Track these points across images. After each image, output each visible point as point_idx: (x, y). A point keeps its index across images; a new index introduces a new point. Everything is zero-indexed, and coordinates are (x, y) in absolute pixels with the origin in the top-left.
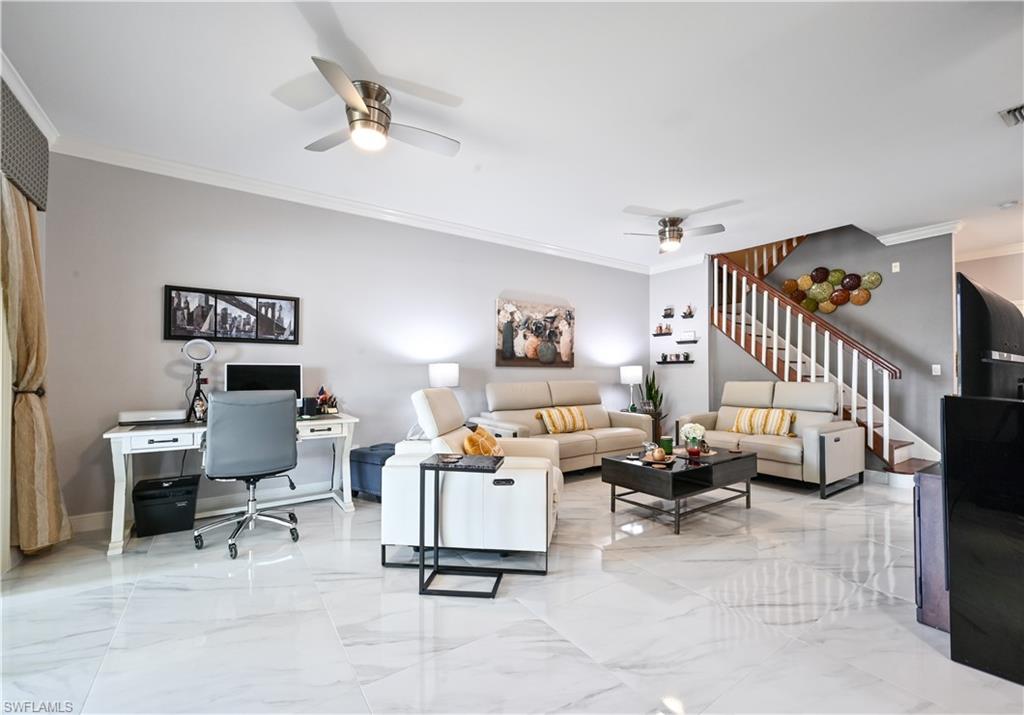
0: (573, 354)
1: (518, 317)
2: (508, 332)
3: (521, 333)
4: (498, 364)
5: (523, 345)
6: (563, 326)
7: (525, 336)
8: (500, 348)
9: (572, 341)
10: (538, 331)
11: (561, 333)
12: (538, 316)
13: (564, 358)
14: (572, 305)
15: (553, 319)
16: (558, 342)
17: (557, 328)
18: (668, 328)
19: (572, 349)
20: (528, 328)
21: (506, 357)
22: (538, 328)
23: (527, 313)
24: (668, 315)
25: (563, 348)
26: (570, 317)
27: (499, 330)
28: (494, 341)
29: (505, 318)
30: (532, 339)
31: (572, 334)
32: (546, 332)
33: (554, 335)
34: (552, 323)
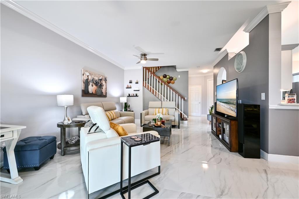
0: (106, 93)
1: (90, 78)
2: (87, 83)
3: (91, 84)
4: (83, 96)
5: (92, 89)
6: (104, 83)
7: (92, 85)
8: (84, 89)
9: (106, 88)
10: (96, 84)
11: (103, 85)
12: (96, 78)
13: (104, 94)
14: (106, 76)
15: (101, 80)
16: (102, 88)
17: (102, 83)
18: (130, 86)
19: (106, 91)
20: (93, 82)
21: (86, 93)
22: (96, 83)
23: (93, 76)
24: (131, 82)
25: (104, 91)
26: (106, 80)
27: (83, 82)
28: (82, 86)
29: (86, 78)
30: (94, 86)
31: (106, 85)
32: (99, 84)
33: (101, 86)
34: (101, 81)
